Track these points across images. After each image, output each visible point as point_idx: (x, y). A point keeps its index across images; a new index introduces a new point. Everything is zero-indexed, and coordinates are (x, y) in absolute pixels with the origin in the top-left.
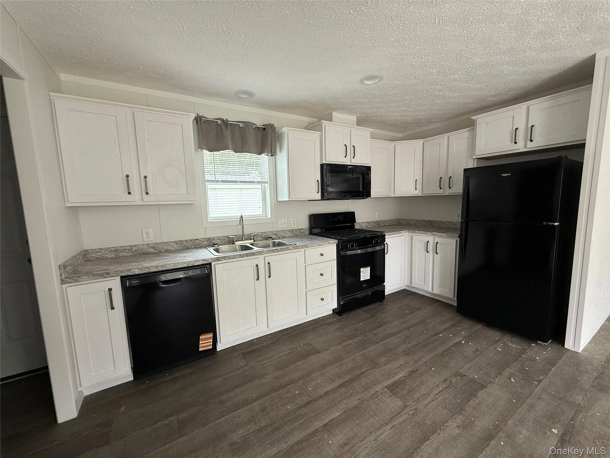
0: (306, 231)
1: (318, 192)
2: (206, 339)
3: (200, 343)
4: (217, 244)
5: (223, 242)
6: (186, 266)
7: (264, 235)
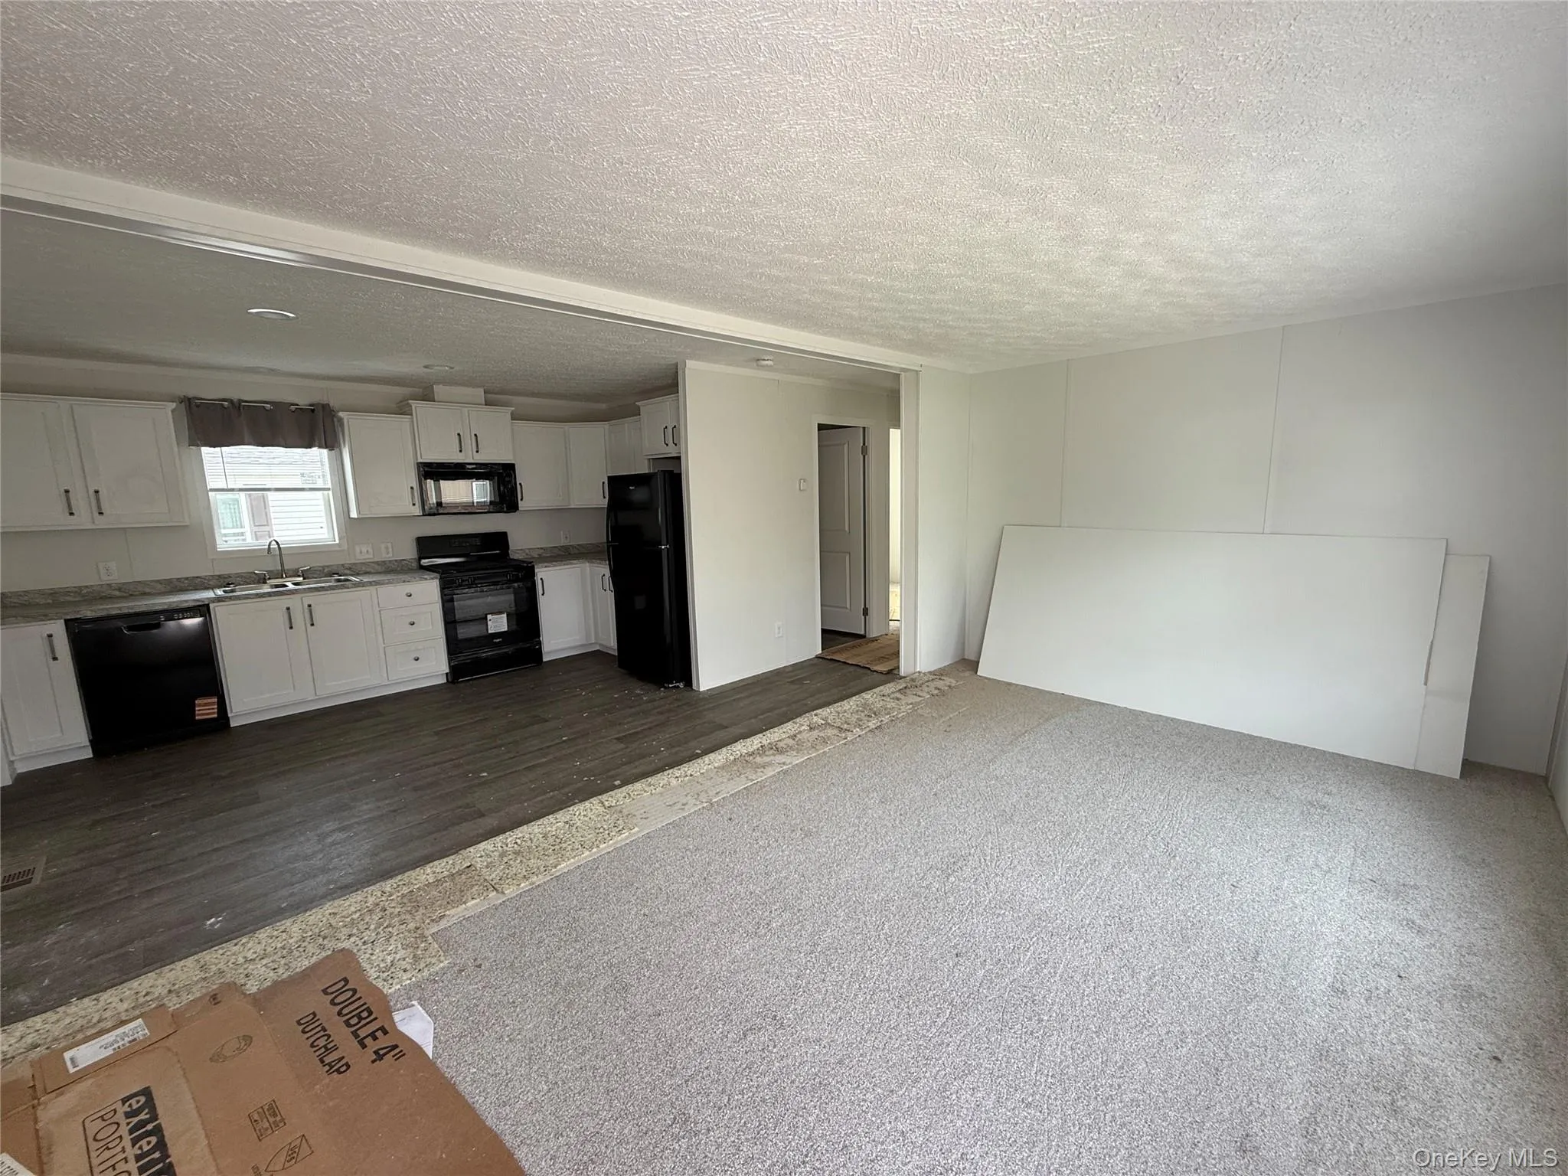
0: (409, 562)
1: (414, 505)
2: (206, 705)
3: (197, 709)
4: (233, 584)
5: (248, 580)
6: (166, 608)
7: (326, 570)
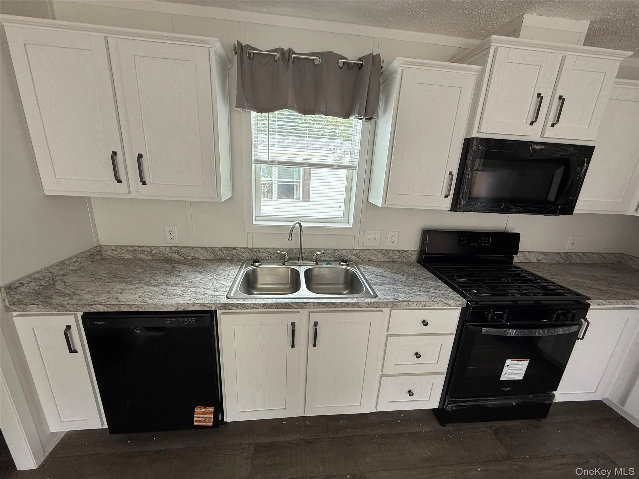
0: (412, 255)
1: (446, 197)
2: (203, 413)
3: (195, 416)
4: (259, 262)
5: (272, 257)
6: (174, 309)
7: (336, 254)
